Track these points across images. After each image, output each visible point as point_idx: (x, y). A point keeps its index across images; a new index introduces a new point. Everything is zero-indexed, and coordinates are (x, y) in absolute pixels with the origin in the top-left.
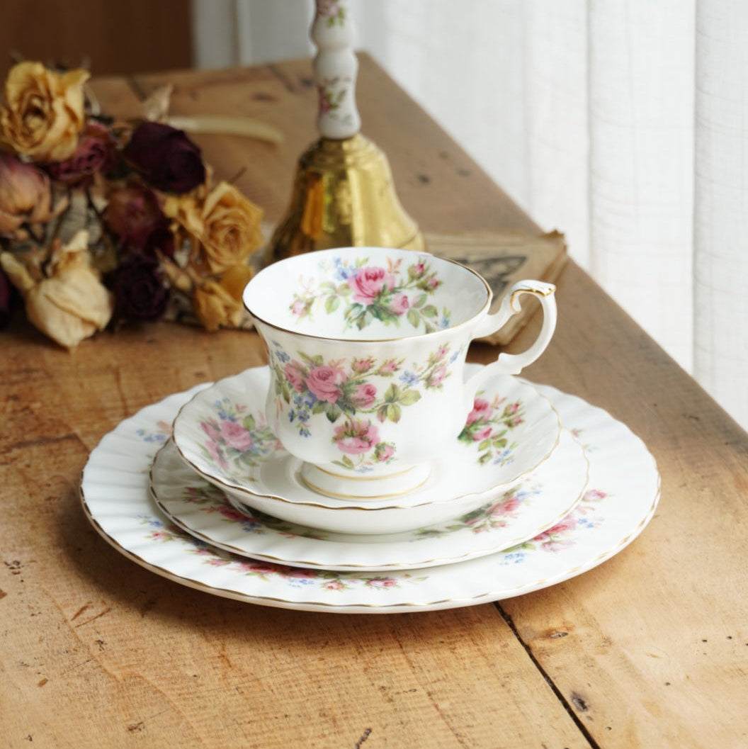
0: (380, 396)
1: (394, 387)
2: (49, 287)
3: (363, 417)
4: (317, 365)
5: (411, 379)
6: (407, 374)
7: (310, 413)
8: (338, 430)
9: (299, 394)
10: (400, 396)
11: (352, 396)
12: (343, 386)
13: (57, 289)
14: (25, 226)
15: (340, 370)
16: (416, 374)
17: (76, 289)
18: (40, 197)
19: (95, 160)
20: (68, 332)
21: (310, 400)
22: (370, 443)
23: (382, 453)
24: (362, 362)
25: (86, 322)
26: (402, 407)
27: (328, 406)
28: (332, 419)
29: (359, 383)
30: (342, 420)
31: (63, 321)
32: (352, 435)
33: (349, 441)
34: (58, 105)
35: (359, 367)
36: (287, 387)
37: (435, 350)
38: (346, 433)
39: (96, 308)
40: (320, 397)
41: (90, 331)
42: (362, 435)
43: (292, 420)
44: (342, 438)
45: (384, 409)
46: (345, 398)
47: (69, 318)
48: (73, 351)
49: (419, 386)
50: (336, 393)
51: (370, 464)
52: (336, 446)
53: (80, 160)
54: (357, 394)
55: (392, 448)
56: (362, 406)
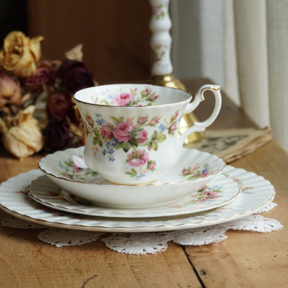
0: (149, 137)
1: (156, 132)
2: (13, 130)
3: (141, 148)
4: (120, 123)
5: (163, 128)
6: (161, 125)
7: (114, 149)
8: (129, 156)
9: (109, 140)
10: (158, 137)
11: (136, 137)
12: (132, 132)
13: (17, 131)
14: (8, 105)
15: (131, 124)
16: (166, 125)
17: (26, 131)
18: (15, 91)
19: (44, 78)
20: (20, 151)
21: (114, 142)
22: (145, 161)
23: (151, 165)
24: (143, 118)
25: (30, 148)
26: (159, 143)
27: (124, 144)
28: (126, 151)
29: (140, 130)
30: (131, 150)
31: (18, 146)
32: (136, 158)
33: (134, 161)
34: (26, 49)
35: (141, 121)
36: (101, 138)
37: (173, 113)
38: (133, 157)
39: (35, 141)
40: (120, 140)
41: (31, 153)
42: (141, 157)
43: (104, 154)
44: (131, 159)
45: (151, 143)
46: (133, 139)
47: (21, 145)
48: (22, 160)
49: (166, 132)
50: (129, 136)
51: (145, 172)
52: (128, 164)
53: (37, 77)
54: (139, 136)
55: (154, 163)
56: (141, 142)
